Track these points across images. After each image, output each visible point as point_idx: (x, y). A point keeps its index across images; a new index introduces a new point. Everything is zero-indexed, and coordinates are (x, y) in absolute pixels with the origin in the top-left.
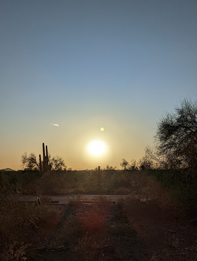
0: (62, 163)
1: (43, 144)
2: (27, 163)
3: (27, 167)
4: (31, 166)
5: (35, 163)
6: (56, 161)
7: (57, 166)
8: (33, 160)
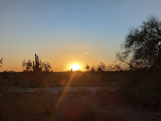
0: (49, 67)
1: (36, 54)
2: (26, 66)
3: (26, 69)
4: (28, 68)
5: (31, 66)
6: (45, 65)
7: (46, 68)
8: (29, 64)
